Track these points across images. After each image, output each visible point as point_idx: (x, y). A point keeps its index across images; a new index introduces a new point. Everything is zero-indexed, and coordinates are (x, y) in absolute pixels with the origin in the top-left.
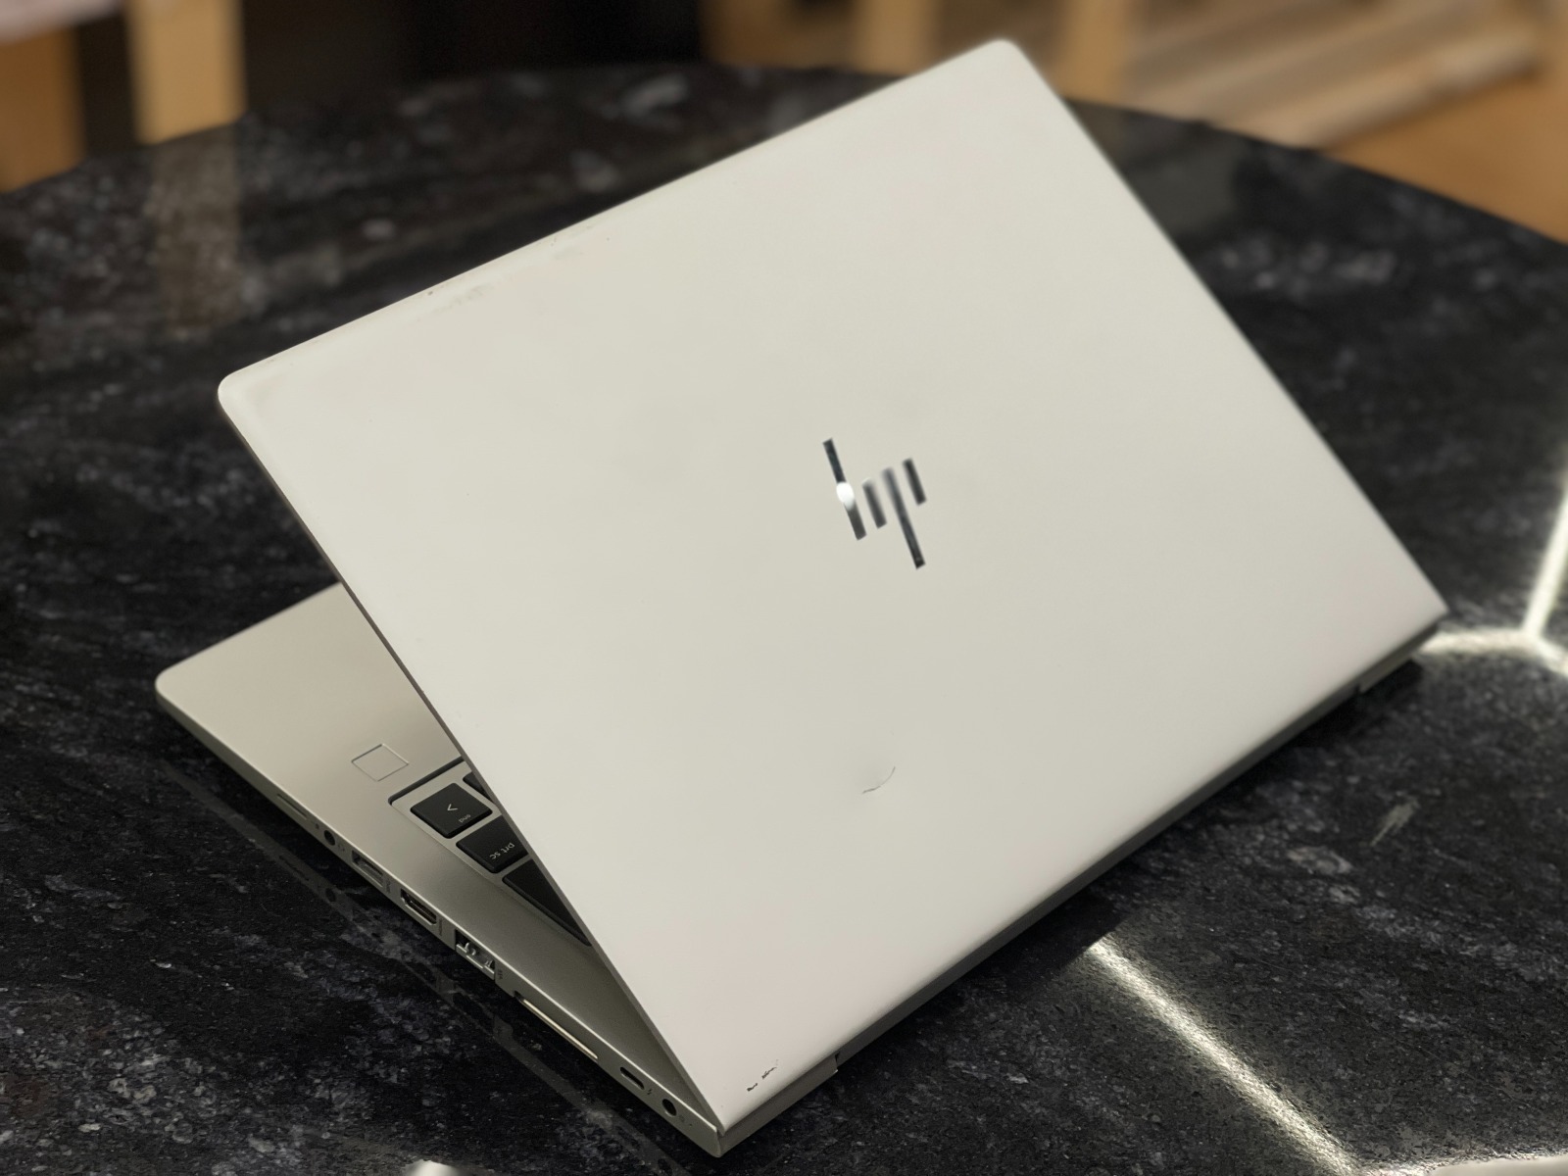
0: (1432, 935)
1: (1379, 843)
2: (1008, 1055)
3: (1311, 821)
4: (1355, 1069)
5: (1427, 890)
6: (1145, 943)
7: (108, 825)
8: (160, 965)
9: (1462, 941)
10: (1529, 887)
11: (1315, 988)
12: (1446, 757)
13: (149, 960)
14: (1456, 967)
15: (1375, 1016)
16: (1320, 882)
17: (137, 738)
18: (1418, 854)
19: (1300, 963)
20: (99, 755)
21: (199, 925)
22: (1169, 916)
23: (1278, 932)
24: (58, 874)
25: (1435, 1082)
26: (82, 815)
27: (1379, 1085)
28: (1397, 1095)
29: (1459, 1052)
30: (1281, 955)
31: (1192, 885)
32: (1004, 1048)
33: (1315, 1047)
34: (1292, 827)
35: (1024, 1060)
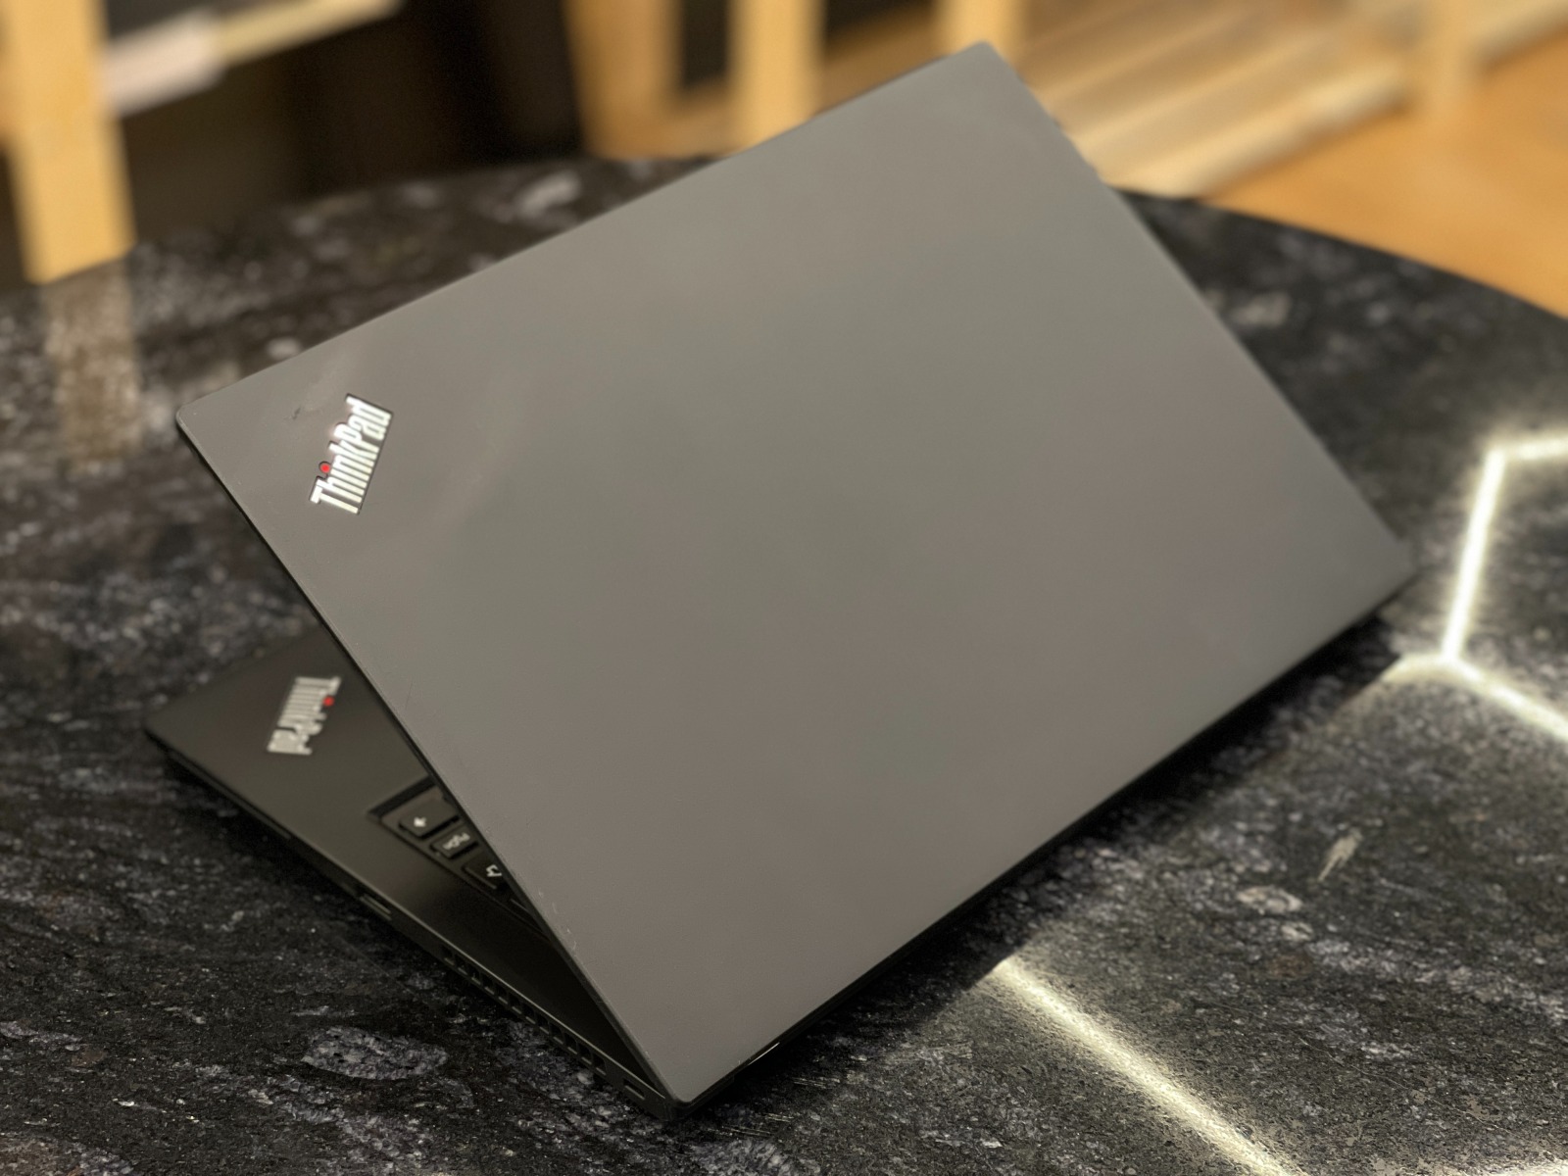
0: (1385, 964)
1: (1327, 878)
2: (979, 1121)
3: (1257, 861)
4: (1322, 1105)
5: (1378, 921)
6: (1107, 998)
7: (59, 967)
8: (124, 1104)
9: (1416, 968)
10: (1477, 909)
11: (1277, 1028)
12: (1383, 787)
13: (111, 1099)
14: (1412, 995)
15: (1338, 1050)
16: (1272, 921)
17: (82, 877)
18: (1364, 885)
19: (1260, 1004)
20: (44, 896)
21: (158, 1059)
22: (1127, 968)
23: (1236, 974)
24: (12, 1021)
25: (1403, 1111)
26: (33, 959)
27: (1349, 1120)
28: (1366, 1127)
29: (1423, 1079)
30: (1240, 997)
31: (1147, 935)
32: (975, 1114)
33: (1281, 1087)
34: (1240, 869)
35: (996, 1124)
